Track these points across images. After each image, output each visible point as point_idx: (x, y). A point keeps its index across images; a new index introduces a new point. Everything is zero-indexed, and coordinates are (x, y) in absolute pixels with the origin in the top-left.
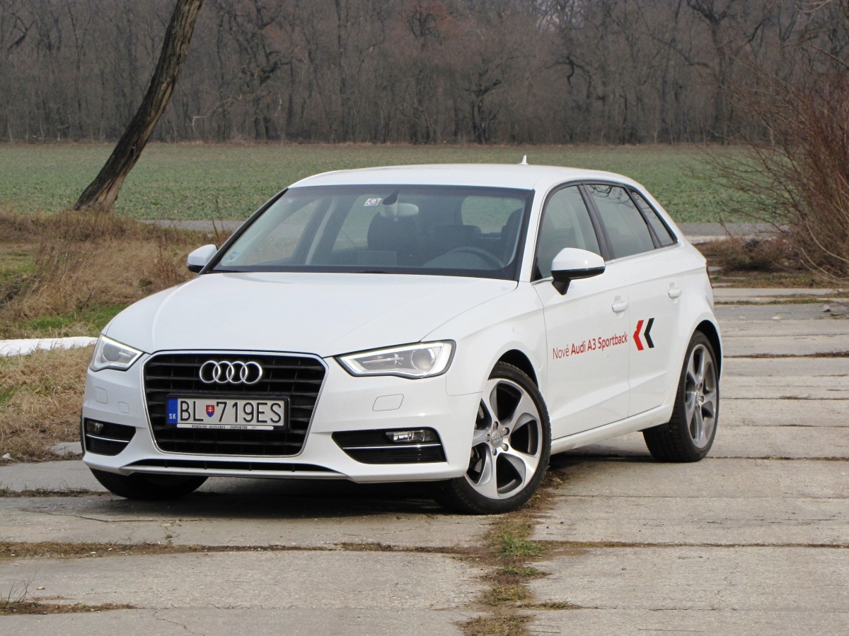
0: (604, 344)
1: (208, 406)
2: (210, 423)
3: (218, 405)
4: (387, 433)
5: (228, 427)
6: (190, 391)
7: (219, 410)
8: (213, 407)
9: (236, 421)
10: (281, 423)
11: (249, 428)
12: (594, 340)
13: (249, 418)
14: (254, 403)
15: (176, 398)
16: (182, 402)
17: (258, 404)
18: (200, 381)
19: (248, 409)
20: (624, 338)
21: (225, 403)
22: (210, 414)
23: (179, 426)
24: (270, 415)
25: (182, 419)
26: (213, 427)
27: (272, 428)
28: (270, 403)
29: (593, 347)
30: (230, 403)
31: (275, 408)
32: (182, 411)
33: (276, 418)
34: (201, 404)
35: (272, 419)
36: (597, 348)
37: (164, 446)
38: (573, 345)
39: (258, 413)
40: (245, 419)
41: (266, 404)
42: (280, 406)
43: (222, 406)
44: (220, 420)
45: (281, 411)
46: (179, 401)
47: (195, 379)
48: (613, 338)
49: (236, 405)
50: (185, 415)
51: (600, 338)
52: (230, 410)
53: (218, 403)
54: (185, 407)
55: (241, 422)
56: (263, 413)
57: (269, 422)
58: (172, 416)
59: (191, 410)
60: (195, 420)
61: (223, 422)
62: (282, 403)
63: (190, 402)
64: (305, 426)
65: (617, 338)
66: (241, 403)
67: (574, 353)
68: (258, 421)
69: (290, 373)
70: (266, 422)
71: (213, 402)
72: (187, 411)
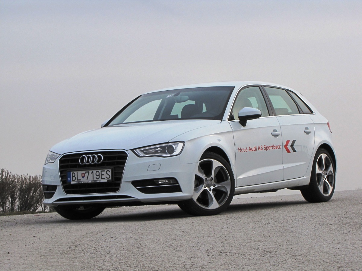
0: (267, 148)
1: (82, 174)
2: (83, 180)
3: (86, 173)
4: (154, 181)
5: (90, 182)
6: (76, 168)
7: (86, 175)
8: (84, 174)
9: (93, 179)
10: (110, 179)
11: (98, 181)
12: (261, 146)
13: (98, 177)
14: (100, 171)
15: (70, 172)
16: (72, 173)
17: (101, 171)
18: (80, 164)
19: (98, 174)
20: (278, 147)
21: (89, 172)
22: (83, 177)
23: (72, 183)
24: (106, 175)
25: (73, 180)
26: (84, 182)
27: (107, 181)
28: (106, 170)
29: (261, 149)
30: (91, 172)
31: (108, 172)
32: (73, 177)
33: (108, 177)
34: (80, 173)
35: (107, 177)
36: (263, 149)
37: (68, 192)
38: (250, 147)
39: (102, 175)
40: (96, 178)
41: (104, 171)
42: (110, 172)
43: (87, 173)
44: (87, 179)
45: (110, 173)
46: (71, 173)
47: (78, 163)
48: (272, 146)
49: (93, 172)
50: (74, 178)
51: (265, 146)
52: (91, 175)
53: (86, 172)
54: (74, 175)
55: (95, 179)
56: (103, 175)
57: (106, 179)
58: (69, 179)
59: (76, 176)
60: (78, 180)
61: (88, 180)
62: (110, 170)
63: (76, 173)
64: (120, 179)
65: (275, 146)
66: (95, 171)
67: (250, 151)
68: (102, 178)
69: (114, 158)
70: (104, 178)
71: (84, 172)
72: (74, 176)
